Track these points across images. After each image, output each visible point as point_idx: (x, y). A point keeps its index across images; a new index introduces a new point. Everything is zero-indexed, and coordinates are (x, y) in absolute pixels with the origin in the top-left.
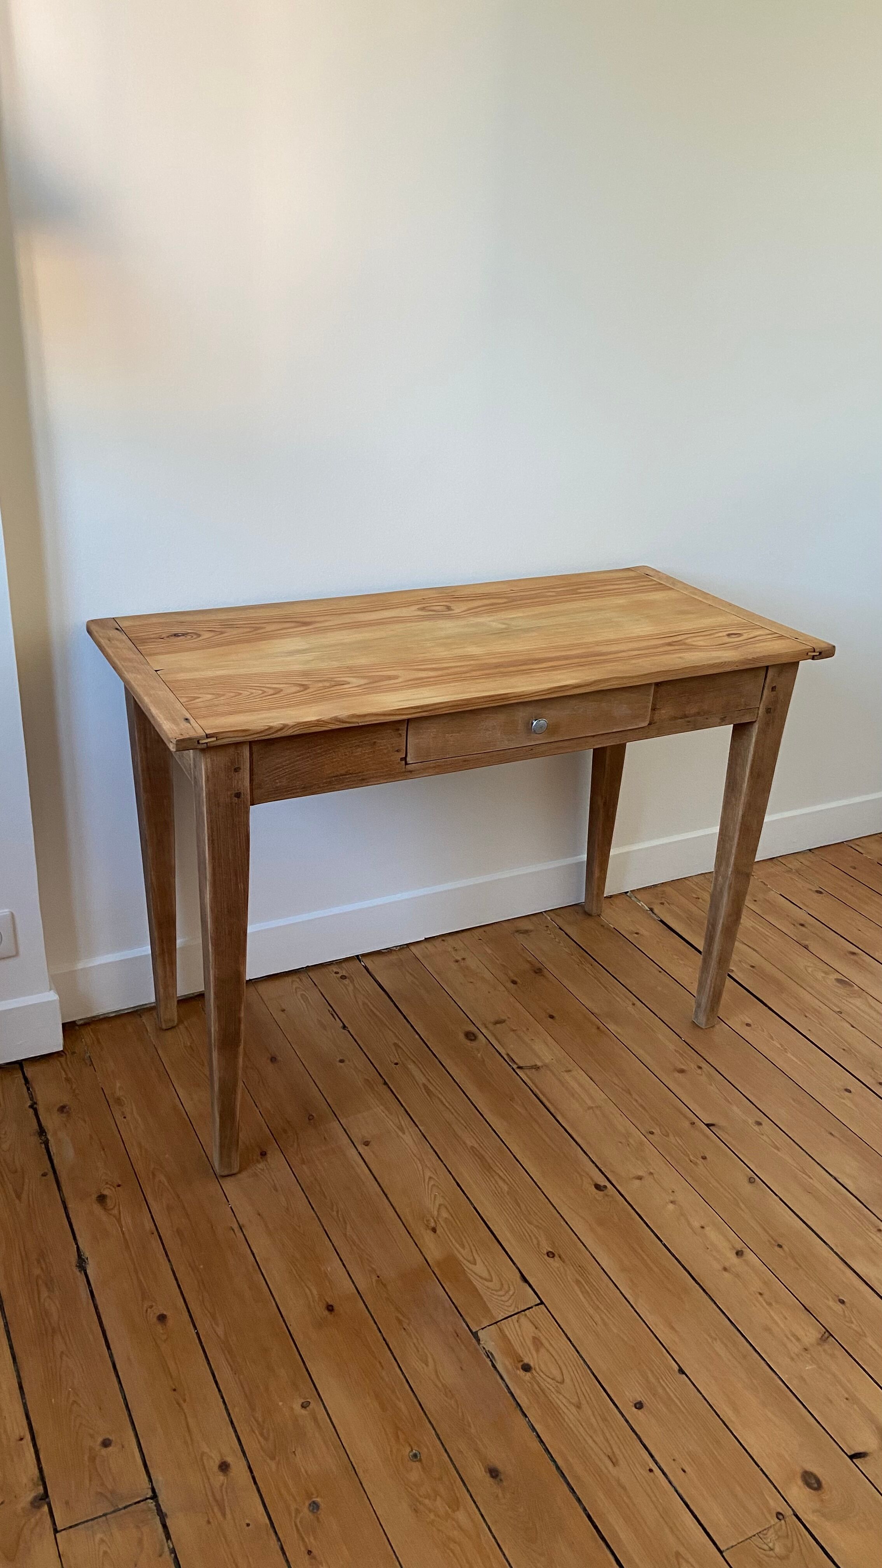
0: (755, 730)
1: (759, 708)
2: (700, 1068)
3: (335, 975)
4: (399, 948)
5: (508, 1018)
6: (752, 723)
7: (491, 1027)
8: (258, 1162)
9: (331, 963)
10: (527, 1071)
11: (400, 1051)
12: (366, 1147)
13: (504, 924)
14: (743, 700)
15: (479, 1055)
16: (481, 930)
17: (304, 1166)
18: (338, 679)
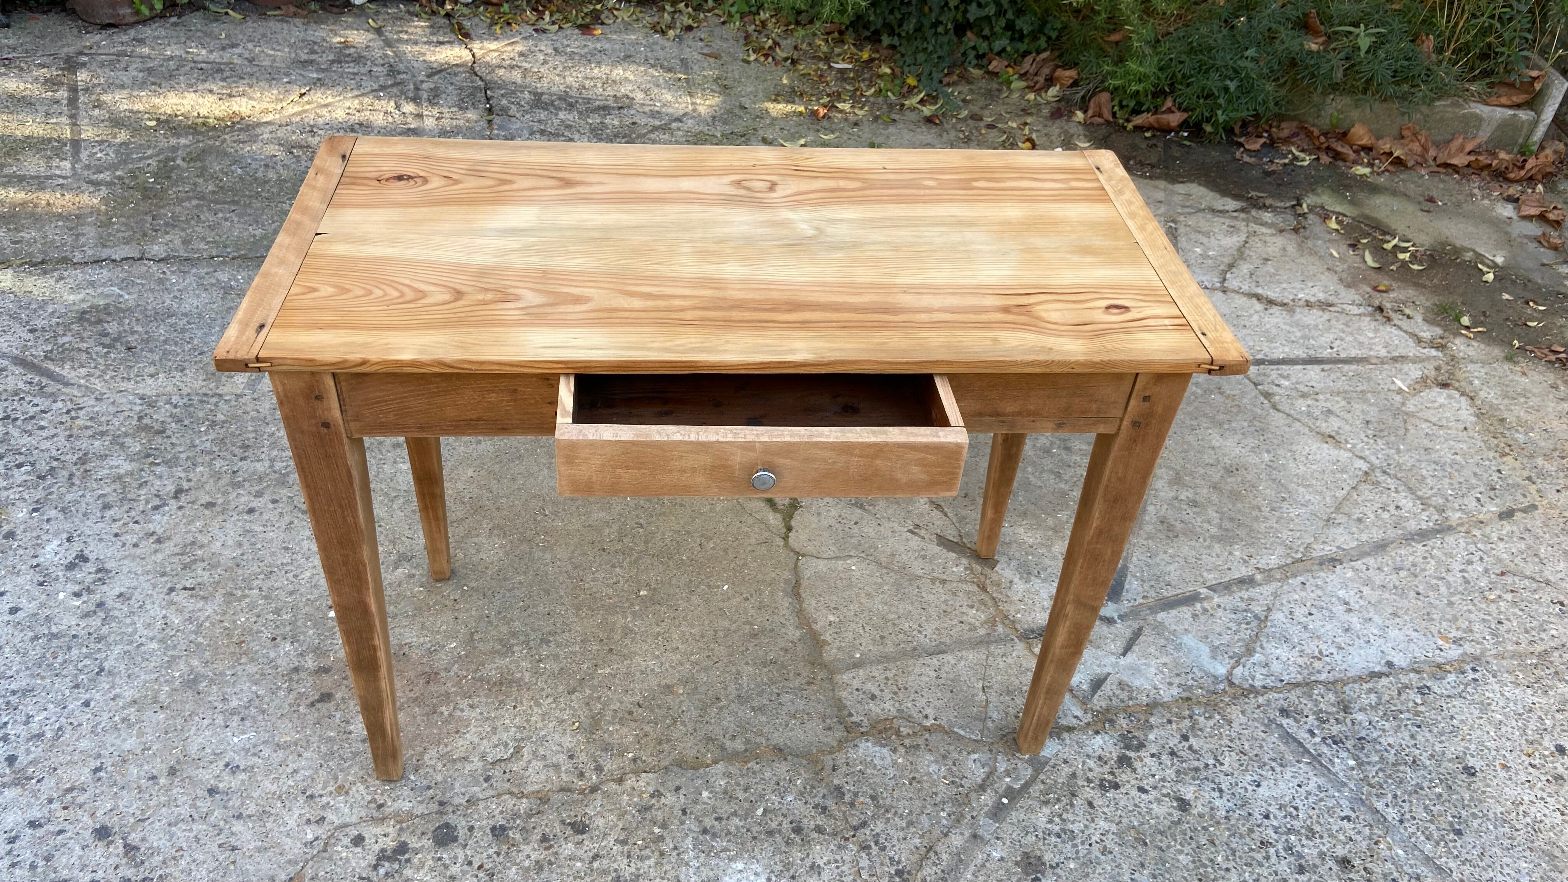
0: (1115, 444)
1: (1121, 419)
14: (1094, 405)
18: (513, 291)
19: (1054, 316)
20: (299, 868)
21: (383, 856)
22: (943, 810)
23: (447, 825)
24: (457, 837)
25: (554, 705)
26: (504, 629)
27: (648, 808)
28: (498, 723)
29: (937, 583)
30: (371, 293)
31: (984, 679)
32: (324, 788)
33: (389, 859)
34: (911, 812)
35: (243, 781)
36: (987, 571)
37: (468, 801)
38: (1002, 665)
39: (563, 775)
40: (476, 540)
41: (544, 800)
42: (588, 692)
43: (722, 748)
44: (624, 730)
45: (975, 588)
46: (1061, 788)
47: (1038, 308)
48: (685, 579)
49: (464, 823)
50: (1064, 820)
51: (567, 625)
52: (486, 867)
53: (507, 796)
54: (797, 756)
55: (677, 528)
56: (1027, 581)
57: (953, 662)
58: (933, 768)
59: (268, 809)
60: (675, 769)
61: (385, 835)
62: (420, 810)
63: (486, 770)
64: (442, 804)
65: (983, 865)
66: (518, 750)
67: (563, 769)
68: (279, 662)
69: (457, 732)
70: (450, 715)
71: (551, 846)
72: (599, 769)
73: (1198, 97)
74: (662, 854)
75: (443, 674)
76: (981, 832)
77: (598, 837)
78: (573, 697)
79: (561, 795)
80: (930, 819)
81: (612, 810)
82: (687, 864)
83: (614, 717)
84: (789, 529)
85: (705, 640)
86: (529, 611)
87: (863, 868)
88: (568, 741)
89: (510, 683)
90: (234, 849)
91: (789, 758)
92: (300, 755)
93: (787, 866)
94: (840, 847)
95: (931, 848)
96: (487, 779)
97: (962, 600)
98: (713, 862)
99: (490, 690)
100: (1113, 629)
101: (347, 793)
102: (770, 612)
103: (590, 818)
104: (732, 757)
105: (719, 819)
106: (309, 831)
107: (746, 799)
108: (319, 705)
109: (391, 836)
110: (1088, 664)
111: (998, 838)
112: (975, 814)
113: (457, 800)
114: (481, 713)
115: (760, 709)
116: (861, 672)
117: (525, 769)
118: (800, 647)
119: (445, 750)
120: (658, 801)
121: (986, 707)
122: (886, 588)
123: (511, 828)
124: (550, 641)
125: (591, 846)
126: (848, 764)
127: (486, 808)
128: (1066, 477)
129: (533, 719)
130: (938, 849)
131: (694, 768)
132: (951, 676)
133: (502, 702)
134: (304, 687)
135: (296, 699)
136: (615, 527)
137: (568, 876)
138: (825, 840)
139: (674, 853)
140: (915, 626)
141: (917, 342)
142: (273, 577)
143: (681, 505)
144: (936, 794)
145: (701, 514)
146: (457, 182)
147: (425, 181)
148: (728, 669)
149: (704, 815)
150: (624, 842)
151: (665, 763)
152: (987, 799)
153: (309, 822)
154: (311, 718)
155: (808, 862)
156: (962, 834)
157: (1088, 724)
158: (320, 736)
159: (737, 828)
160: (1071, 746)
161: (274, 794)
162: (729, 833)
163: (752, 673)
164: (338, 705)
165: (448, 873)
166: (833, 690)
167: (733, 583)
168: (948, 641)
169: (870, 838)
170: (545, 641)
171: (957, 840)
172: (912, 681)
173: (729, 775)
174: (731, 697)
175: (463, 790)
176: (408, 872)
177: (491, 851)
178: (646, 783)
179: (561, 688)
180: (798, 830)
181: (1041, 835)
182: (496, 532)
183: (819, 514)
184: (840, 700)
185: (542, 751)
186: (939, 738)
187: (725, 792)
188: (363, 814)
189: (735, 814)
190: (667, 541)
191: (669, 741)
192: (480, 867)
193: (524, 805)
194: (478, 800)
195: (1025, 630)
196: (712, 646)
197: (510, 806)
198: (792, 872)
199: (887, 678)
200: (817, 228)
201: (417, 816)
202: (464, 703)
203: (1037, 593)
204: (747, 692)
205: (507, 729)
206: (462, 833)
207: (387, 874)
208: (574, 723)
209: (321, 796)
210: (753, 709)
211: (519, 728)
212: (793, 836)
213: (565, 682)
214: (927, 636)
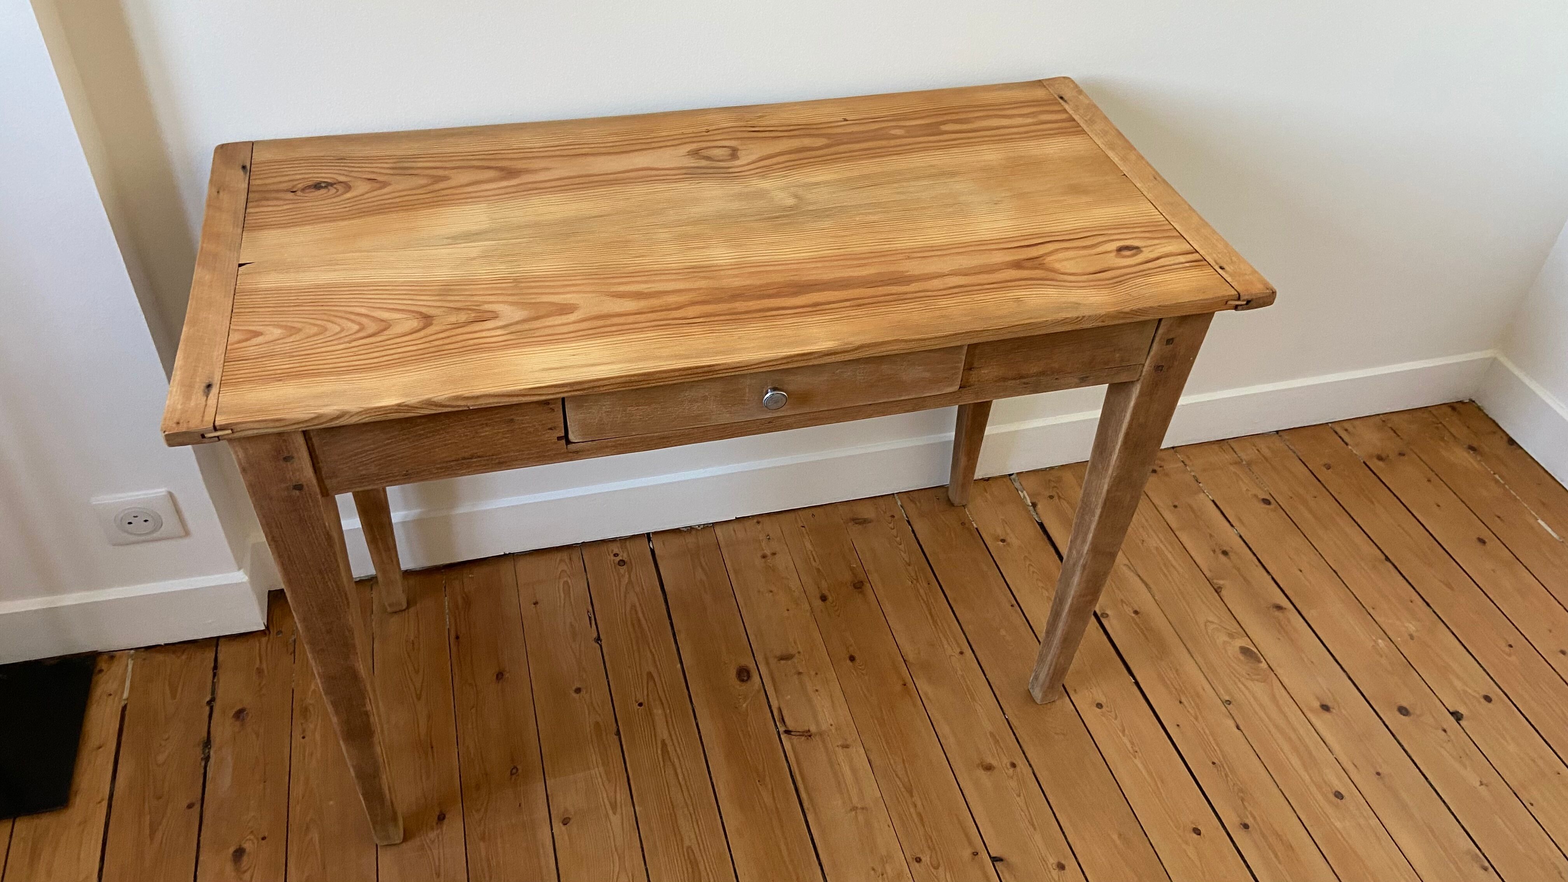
0: (1136, 391)
1: (1144, 365)
2: (1013, 765)
3: (612, 558)
4: (702, 526)
5: (799, 653)
6: (1132, 382)
7: (773, 661)
8: (432, 829)
9: (614, 540)
10: (795, 739)
11: (651, 683)
12: (564, 828)
13: (840, 507)
14: (1118, 355)
15: (744, 705)
16: (810, 512)
17: (482, 844)
18: (487, 307)
19: (1069, 266)
30: (326, 330)
47: (1049, 259)
141: (938, 313)
146: (385, 184)
147: (348, 187)
200: (796, 196)
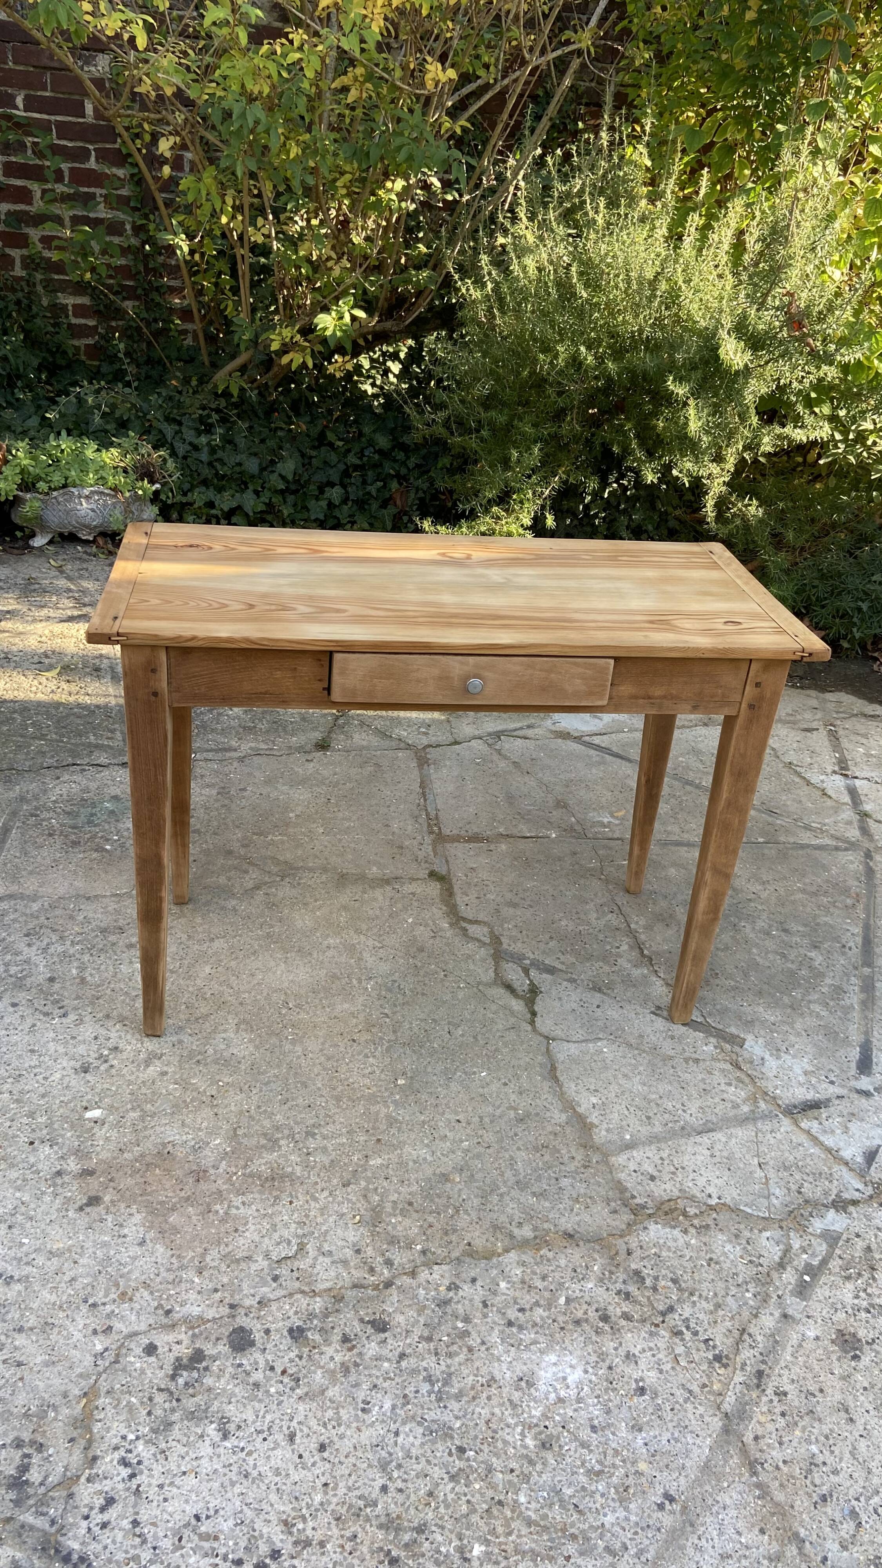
20: (92, 1381)
21: (179, 1366)
22: (747, 1291)
23: (242, 1329)
24: (254, 1341)
25: (331, 1199)
26: (267, 1123)
27: (446, 1302)
28: (277, 1220)
29: (691, 1062)
31: (758, 1156)
32: (106, 1296)
33: (186, 1368)
34: (716, 1294)
35: (19, 1292)
36: (737, 1049)
37: (259, 1303)
38: (772, 1141)
39: (353, 1271)
40: (223, 1035)
41: (339, 1299)
42: (363, 1184)
43: (512, 1236)
44: (407, 1222)
45: (728, 1066)
46: (860, 1262)
48: (440, 1067)
49: (259, 1326)
50: (869, 1295)
51: (330, 1117)
52: (290, 1371)
53: (299, 1296)
54: (589, 1241)
55: (422, 1016)
56: (778, 1058)
57: (724, 1139)
58: (728, 1247)
59: (50, 1321)
60: (467, 1260)
61: (178, 1343)
62: (211, 1314)
63: (272, 1269)
64: (232, 1306)
65: (800, 1346)
66: (301, 1247)
67: (352, 1264)
68: (40, 1167)
69: (236, 1231)
70: (226, 1213)
71: (354, 1347)
72: (389, 1263)
73: (833, 617)
74: (470, 1350)
75: (212, 1171)
76: (790, 1312)
77: (400, 1334)
78: (349, 1189)
79: (354, 1292)
80: (736, 1301)
81: (410, 1306)
82: (499, 1360)
83: (394, 1208)
84: (534, 1014)
85: (472, 1126)
86: (289, 1104)
87: (680, 1355)
88: (352, 1235)
89: (282, 1177)
90: (19, 1364)
91: (581, 1243)
92: (75, 1262)
93: (602, 1356)
94: (651, 1334)
95: (744, 1330)
96: (275, 1279)
97: (718, 1078)
98: (525, 1356)
99: (262, 1186)
100: (871, 1102)
101: (131, 1300)
102: (531, 1096)
103: (390, 1315)
104: (523, 1245)
105: (521, 1310)
106: (97, 1342)
107: (545, 1289)
108: (88, 1209)
109: (185, 1343)
110: (857, 1136)
111: (808, 1317)
112: (780, 1293)
113: (247, 1302)
114: (258, 1210)
115: (541, 1194)
116: (635, 1153)
117: (313, 1266)
118: (568, 1130)
119: (227, 1250)
120: (456, 1294)
121: (767, 1183)
122: (641, 1068)
123: (309, 1329)
124: (315, 1134)
125: (395, 1345)
126: (641, 1247)
127: (280, 1309)
128: (792, 957)
129: (312, 1213)
130: (751, 1331)
131: (486, 1259)
132: (725, 1154)
133: (277, 1198)
134: (70, 1191)
135: (64, 1204)
136: (361, 1017)
137: (377, 1377)
138: (635, 1327)
139: (483, 1348)
140: (679, 1106)
142: (23, 1080)
143: (423, 994)
144: (737, 1274)
145: (445, 1002)
148: (500, 1155)
149: (506, 1306)
150: (429, 1339)
151: (456, 1254)
152: (789, 1276)
153: (95, 1332)
154: (82, 1221)
155: (622, 1352)
156: (771, 1314)
157: (871, 1197)
158: (94, 1241)
159: (542, 1318)
160: (860, 1220)
161: (54, 1304)
162: (535, 1325)
163: (526, 1158)
164: (107, 1209)
165: (251, 1380)
166: (611, 1173)
167: (489, 1069)
168: (715, 1120)
169: (679, 1323)
170: (310, 1134)
171: (768, 1320)
172: (686, 1160)
173: (524, 1264)
174: (509, 1184)
175: (252, 1291)
176: (208, 1381)
177: (292, 1355)
178: (440, 1275)
179: (335, 1181)
180: (605, 1318)
181: (850, 1311)
182: (242, 1026)
183: (560, 999)
184: (619, 1182)
185: (326, 1247)
186: (728, 1217)
187: (523, 1282)
188: (151, 1321)
189: (537, 1304)
190: (416, 1030)
191: (455, 1231)
192: (284, 1372)
193: (318, 1304)
194: (269, 1301)
195: (787, 1106)
196: (480, 1132)
197: (304, 1306)
198: (608, 1363)
199: (662, 1159)
201: (209, 1321)
202: (237, 1201)
203: (791, 1068)
204: (525, 1177)
205: (286, 1226)
206: (258, 1336)
207: (186, 1384)
208: (354, 1217)
209: (104, 1304)
210: (534, 1194)
211: (299, 1223)
212: (601, 1324)
213: (338, 1175)
214: (693, 1115)
